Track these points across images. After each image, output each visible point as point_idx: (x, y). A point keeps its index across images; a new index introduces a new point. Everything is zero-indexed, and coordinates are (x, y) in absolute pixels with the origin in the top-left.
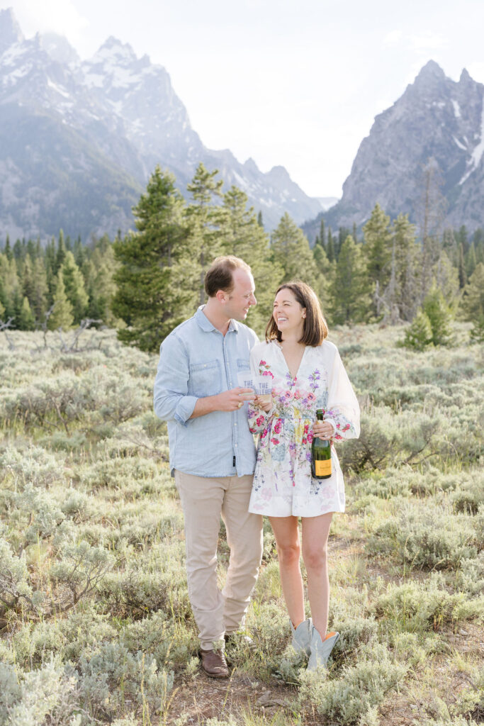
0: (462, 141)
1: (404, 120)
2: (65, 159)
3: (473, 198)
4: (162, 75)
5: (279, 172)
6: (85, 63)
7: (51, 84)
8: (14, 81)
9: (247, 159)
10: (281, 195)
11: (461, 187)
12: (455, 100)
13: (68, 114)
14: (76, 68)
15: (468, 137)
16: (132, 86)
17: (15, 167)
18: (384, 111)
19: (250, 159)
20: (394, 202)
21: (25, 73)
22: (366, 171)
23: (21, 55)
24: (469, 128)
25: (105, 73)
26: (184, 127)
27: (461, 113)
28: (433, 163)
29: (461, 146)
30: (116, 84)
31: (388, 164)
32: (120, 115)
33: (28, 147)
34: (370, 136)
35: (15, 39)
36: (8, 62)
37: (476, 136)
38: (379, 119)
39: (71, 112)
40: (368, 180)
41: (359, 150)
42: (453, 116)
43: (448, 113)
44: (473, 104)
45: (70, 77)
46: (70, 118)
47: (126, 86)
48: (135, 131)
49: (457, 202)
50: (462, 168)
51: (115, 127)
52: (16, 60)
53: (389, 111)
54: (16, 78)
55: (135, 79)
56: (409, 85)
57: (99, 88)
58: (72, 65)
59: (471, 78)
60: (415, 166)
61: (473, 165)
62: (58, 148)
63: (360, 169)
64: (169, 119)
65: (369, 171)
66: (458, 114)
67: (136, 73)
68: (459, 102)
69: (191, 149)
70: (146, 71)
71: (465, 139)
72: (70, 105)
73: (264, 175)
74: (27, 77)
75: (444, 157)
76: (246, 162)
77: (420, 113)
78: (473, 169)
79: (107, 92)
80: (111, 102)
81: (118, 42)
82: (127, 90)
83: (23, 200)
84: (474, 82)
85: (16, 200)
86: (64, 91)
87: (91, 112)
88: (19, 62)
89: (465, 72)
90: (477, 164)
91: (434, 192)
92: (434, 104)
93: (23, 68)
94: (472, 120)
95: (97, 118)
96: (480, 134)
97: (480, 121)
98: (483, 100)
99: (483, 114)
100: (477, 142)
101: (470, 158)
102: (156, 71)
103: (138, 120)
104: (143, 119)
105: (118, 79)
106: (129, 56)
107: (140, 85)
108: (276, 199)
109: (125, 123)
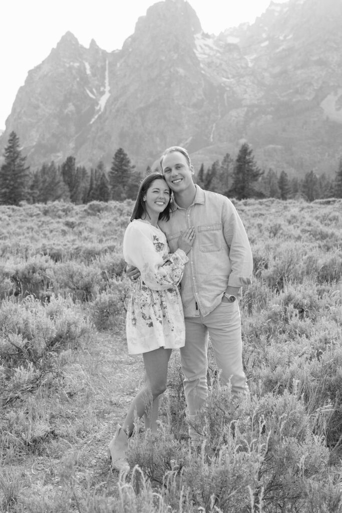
0: (91, 91)
1: (50, 74)
3: (99, 134)
11: (91, 126)
12: (87, 61)
15: (96, 89)
18: (35, 67)
20: (44, 135)
22: (23, 112)
24: (97, 82)
27: (91, 71)
28: (71, 107)
29: (91, 95)
31: (39, 107)
34: (25, 86)
37: (102, 89)
38: (30, 72)
40: (24, 119)
41: (17, 96)
42: (85, 73)
43: (81, 71)
44: (99, 65)
49: (89, 136)
50: (92, 112)
53: (38, 68)
56: (53, 49)
59: (98, 46)
60: (58, 109)
61: (100, 110)
63: (18, 110)
65: (24, 112)
66: (88, 72)
68: (89, 64)
71: (94, 90)
75: (79, 103)
77: (61, 70)
78: (100, 113)
84: (100, 49)
89: (93, 43)
90: (102, 109)
91: (73, 129)
92: (72, 63)
94: (99, 76)
96: (105, 87)
97: (104, 78)
98: (107, 62)
99: (107, 73)
100: (103, 93)
101: (98, 104)
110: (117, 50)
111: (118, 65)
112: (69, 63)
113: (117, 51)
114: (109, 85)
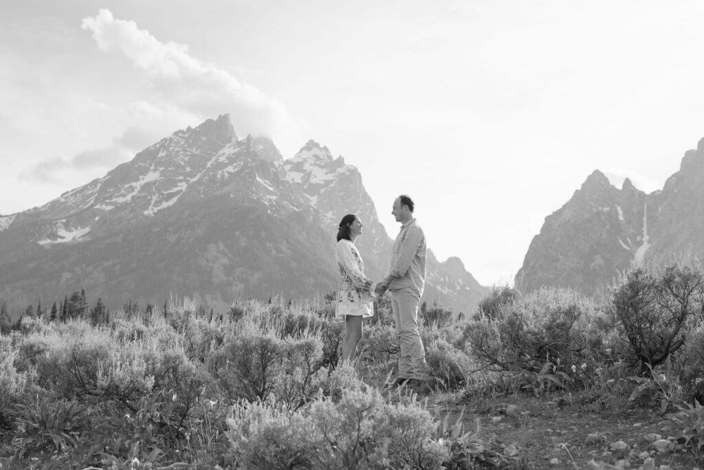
0: (625, 242)
1: (572, 221)
2: (268, 244)
4: (354, 175)
5: (455, 263)
6: (288, 162)
7: (258, 179)
8: (226, 175)
10: (456, 283)
12: (619, 206)
13: (271, 205)
14: (280, 165)
15: (631, 239)
16: (327, 183)
17: (226, 250)
18: (554, 213)
21: (236, 169)
22: (537, 266)
23: (233, 154)
24: (632, 231)
25: (304, 171)
26: (371, 220)
27: (624, 217)
28: (599, 261)
29: (625, 246)
30: (313, 180)
31: (558, 260)
32: (315, 207)
33: (237, 233)
34: (541, 235)
35: (229, 141)
36: (222, 159)
37: (638, 238)
38: (548, 219)
39: (274, 203)
40: (540, 274)
41: (531, 246)
42: (617, 219)
43: (613, 216)
44: (635, 210)
45: (276, 174)
46: (274, 208)
47: (322, 183)
48: (328, 222)
51: (311, 218)
52: (228, 158)
53: (558, 214)
54: (228, 173)
55: (330, 177)
56: (577, 191)
57: (298, 184)
58: (276, 163)
59: (634, 187)
60: (582, 263)
62: (263, 234)
63: (532, 264)
65: (540, 265)
66: (621, 218)
67: (331, 172)
68: (622, 208)
69: (377, 239)
70: (340, 170)
71: (629, 241)
72: (274, 198)
73: (441, 265)
74: (238, 173)
75: (609, 255)
77: (587, 216)
79: (305, 187)
80: (307, 195)
81: (317, 145)
82: (322, 186)
83: (231, 278)
84: (637, 190)
85: (225, 278)
86: (270, 186)
87: (292, 205)
88: (231, 160)
89: (627, 182)
93: (235, 165)
94: (634, 223)
95: (297, 210)
96: (642, 237)
97: (642, 226)
98: (645, 206)
99: (645, 219)
100: (640, 244)
101: (633, 257)
102: (349, 170)
103: (331, 213)
104: (335, 211)
105: (316, 177)
106: (325, 158)
107: (334, 182)
108: (452, 287)
109: (320, 215)
110: (658, 191)
111: (660, 209)
112: (597, 208)
113: (658, 193)
114: (648, 234)
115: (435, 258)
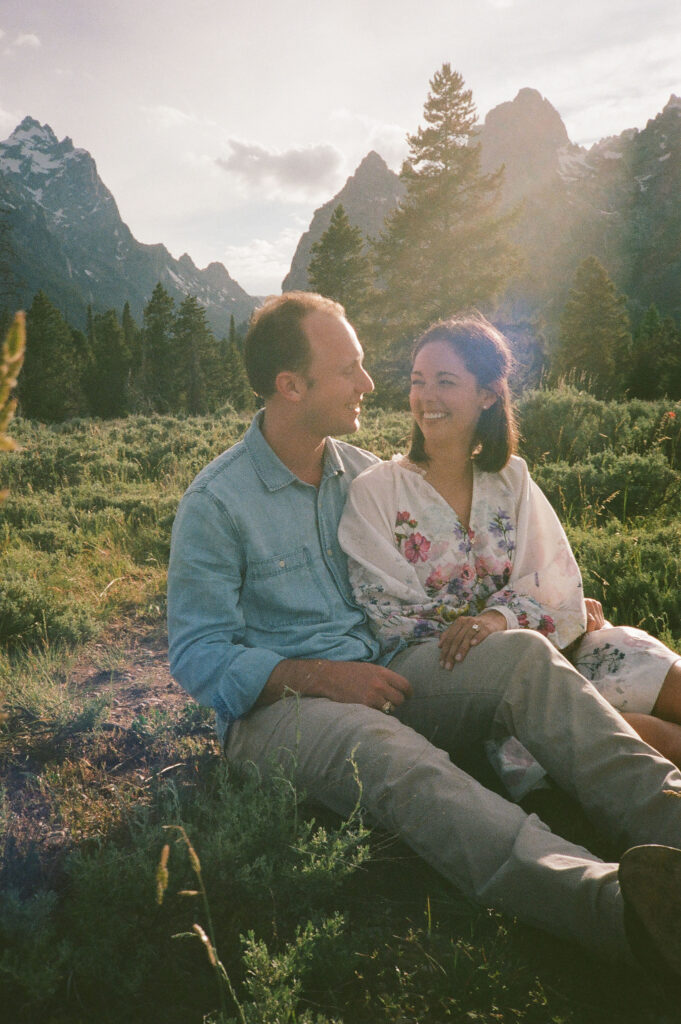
4: (86, 162)
5: (217, 269)
9: (182, 254)
10: (219, 293)
16: (53, 172)
18: (324, 206)
19: (186, 255)
25: (21, 157)
26: (113, 218)
30: (35, 169)
32: (40, 204)
34: (310, 232)
38: (318, 213)
41: (299, 247)
47: (46, 172)
48: (58, 222)
51: (34, 218)
53: (329, 206)
55: (55, 165)
56: (350, 178)
57: (16, 174)
63: (300, 267)
64: (95, 210)
67: (56, 158)
69: (120, 243)
70: (68, 156)
73: (202, 272)
76: (181, 258)
79: (25, 178)
80: (30, 190)
81: (36, 123)
82: (47, 177)
87: (6, 201)
92: (376, 198)
95: (14, 207)
102: (79, 156)
103: (61, 210)
104: (66, 209)
105: (37, 164)
106: (48, 139)
107: (62, 171)
108: (214, 297)
109: (45, 212)
112: (373, 198)
115: (193, 264)
